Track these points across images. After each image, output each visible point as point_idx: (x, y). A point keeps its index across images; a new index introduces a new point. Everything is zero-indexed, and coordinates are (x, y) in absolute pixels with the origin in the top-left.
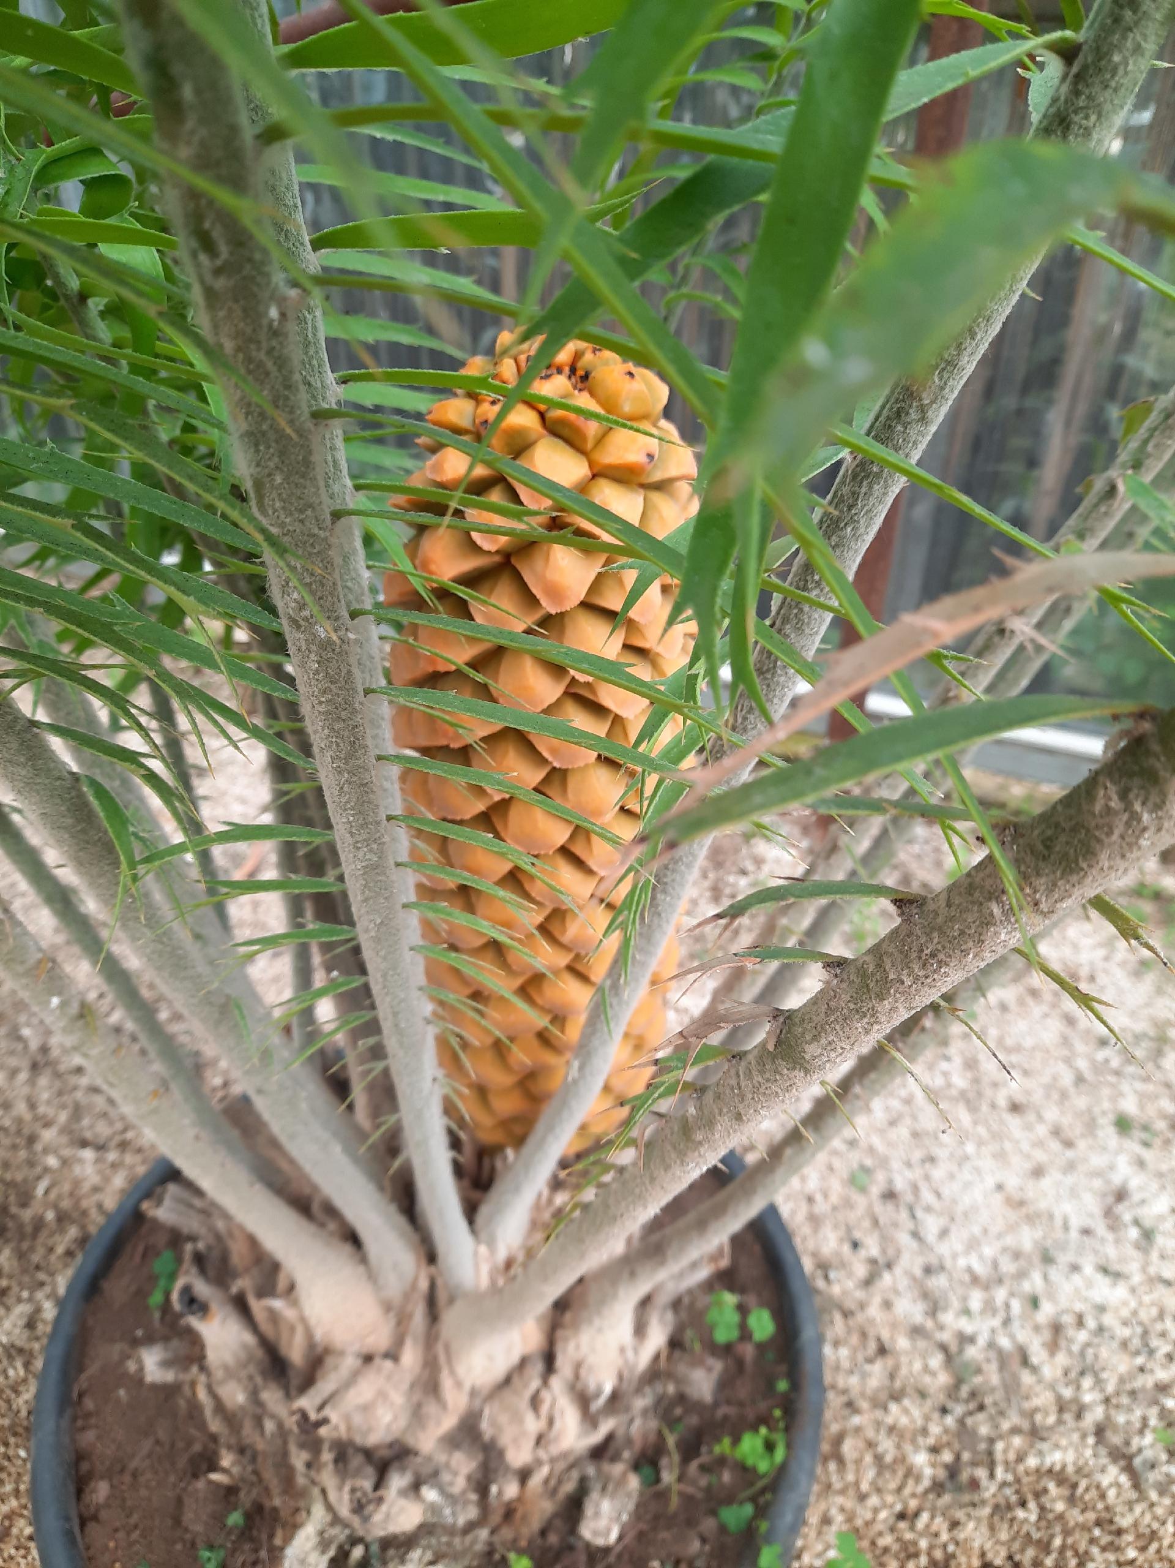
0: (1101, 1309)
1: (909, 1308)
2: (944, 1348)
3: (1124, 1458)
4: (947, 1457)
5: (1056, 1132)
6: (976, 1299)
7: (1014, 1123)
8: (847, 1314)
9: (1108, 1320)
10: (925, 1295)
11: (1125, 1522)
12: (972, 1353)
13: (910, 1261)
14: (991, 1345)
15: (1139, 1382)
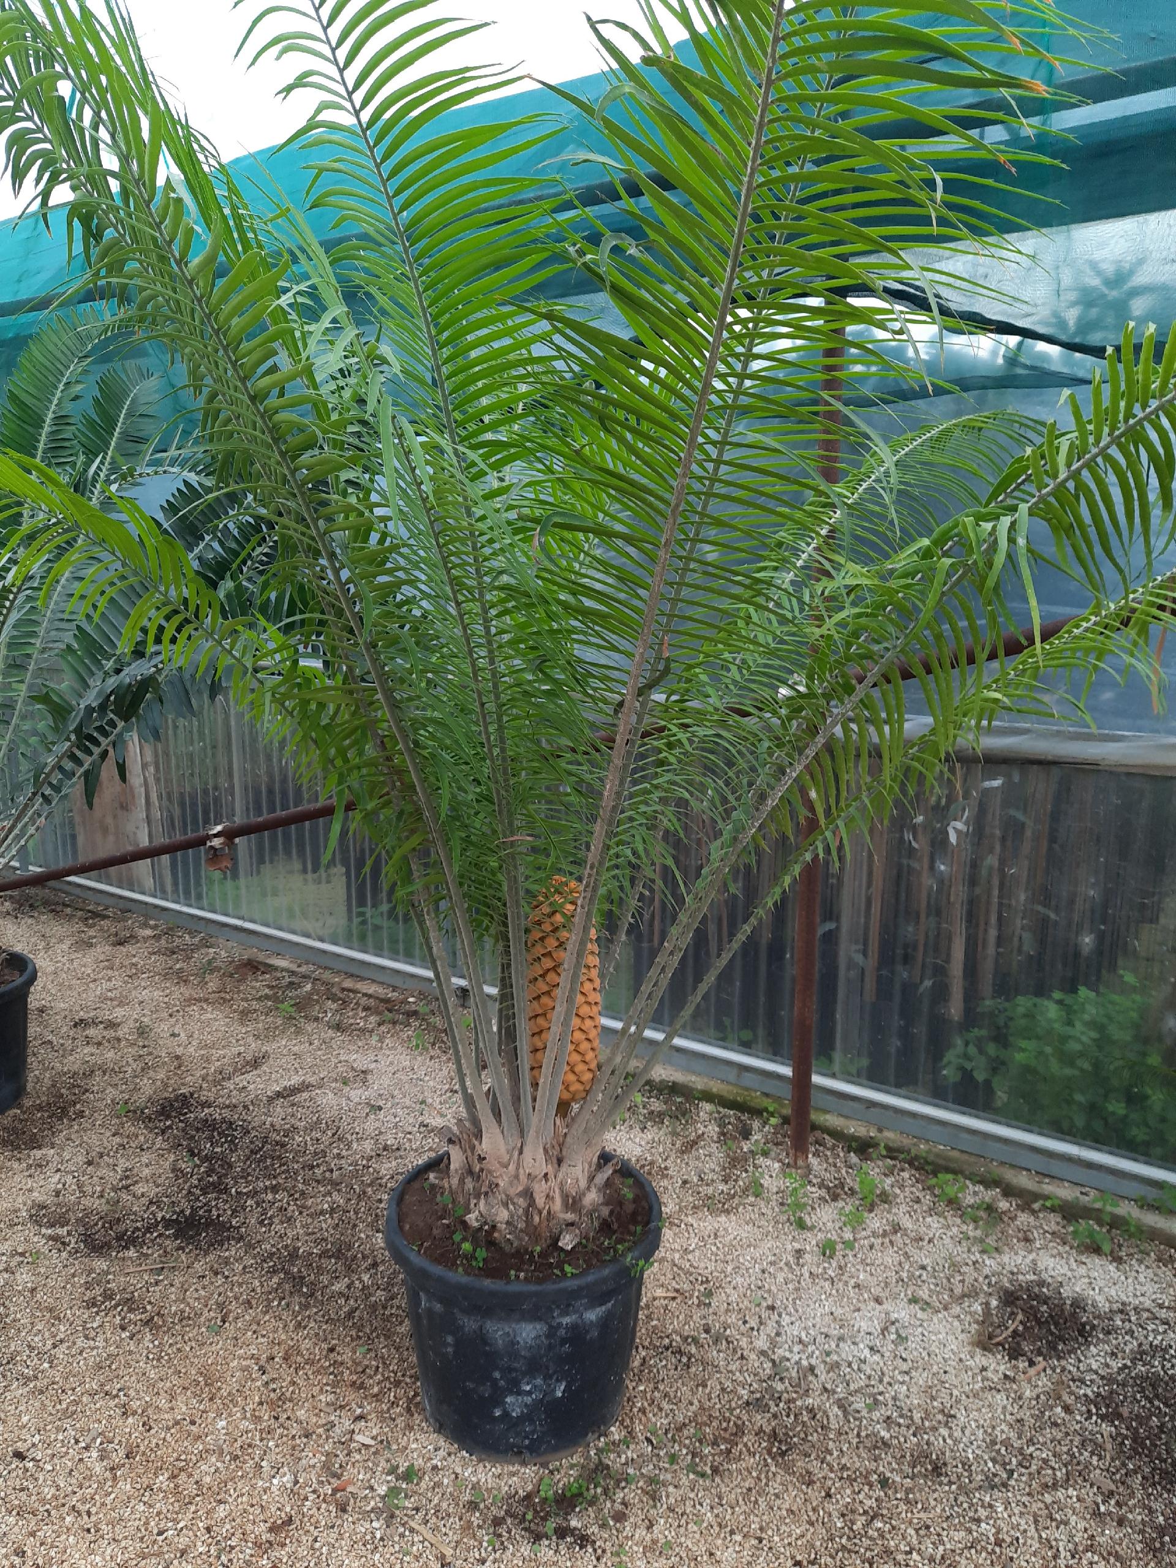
0: (862, 1361)
1: (762, 1344)
4: (757, 1395)
6: (797, 1348)
8: (728, 1342)
9: (864, 1367)
10: (773, 1341)
11: (835, 1427)
12: (788, 1364)
14: (797, 1363)
15: (869, 1390)
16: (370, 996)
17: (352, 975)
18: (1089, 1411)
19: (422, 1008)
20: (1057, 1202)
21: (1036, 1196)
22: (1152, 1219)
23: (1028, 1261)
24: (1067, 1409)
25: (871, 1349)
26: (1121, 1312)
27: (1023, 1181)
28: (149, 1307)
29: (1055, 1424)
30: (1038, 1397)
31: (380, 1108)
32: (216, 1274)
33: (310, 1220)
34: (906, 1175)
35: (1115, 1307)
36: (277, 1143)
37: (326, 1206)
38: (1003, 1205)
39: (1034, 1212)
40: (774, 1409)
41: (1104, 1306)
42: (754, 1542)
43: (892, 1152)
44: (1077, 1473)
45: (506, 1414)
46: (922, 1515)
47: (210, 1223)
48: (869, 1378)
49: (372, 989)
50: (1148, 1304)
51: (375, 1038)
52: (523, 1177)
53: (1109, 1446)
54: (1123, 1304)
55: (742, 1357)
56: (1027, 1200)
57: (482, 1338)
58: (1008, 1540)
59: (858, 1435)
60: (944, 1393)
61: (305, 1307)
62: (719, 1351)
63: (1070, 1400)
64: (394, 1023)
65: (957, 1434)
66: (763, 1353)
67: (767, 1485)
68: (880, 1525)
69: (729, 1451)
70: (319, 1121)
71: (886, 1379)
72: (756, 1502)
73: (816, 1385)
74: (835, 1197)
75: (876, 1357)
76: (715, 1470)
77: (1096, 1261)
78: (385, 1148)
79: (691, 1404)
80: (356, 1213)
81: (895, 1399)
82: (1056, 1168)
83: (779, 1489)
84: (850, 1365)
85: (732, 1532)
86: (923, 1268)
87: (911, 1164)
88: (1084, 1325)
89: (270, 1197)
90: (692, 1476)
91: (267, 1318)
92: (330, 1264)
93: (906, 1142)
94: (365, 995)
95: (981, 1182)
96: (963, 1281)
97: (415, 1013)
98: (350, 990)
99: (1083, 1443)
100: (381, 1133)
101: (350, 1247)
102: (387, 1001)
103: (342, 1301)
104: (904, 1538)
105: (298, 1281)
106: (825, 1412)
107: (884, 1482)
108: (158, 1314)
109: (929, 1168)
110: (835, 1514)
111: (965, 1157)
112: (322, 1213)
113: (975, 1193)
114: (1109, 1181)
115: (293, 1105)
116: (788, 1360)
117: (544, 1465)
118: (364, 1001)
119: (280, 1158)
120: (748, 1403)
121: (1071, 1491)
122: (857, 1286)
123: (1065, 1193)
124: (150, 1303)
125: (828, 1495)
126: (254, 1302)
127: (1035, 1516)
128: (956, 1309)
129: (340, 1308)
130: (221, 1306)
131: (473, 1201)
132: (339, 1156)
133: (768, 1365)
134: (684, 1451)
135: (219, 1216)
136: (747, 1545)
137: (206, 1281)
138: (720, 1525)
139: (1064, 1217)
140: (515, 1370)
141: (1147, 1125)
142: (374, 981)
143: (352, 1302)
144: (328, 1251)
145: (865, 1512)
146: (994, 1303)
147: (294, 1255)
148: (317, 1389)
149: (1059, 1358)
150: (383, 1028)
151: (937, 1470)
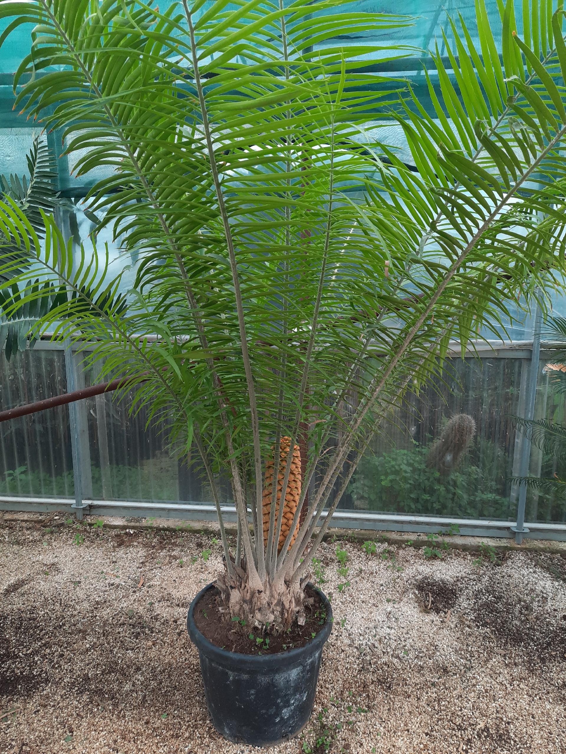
0: (389, 634)
1: (347, 641)
2: (356, 648)
3: (398, 657)
4: (361, 666)
5: (374, 605)
6: (361, 638)
7: (364, 605)
8: (333, 646)
9: (391, 636)
10: (350, 639)
11: (400, 667)
12: (363, 647)
13: (345, 634)
14: (366, 645)
15: (399, 646)
16: (26, 521)
17: (7, 511)
18: (477, 625)
19: (63, 520)
20: (412, 542)
21: (403, 542)
22: (447, 540)
23: (414, 570)
24: (469, 627)
25: (389, 627)
26: (458, 580)
27: (394, 536)
28: (14, 743)
29: (470, 635)
30: (456, 626)
31: (80, 582)
32: (45, 706)
33: (83, 657)
34: (348, 546)
35: (455, 579)
36: (30, 619)
37: (88, 646)
38: (391, 548)
39: (404, 549)
40: (371, 670)
41: (451, 580)
42: (406, 732)
43: (340, 538)
44: (491, 652)
45: (282, 718)
46: (455, 692)
47: (17, 679)
48: (395, 640)
49: (26, 517)
50: (464, 575)
51: (45, 544)
52: (276, 596)
53: (492, 636)
54: (457, 577)
55: (343, 651)
56: (400, 544)
57: (272, 685)
58: (489, 688)
59: (410, 668)
60: (426, 637)
61: (116, 705)
62: (332, 651)
63: (467, 623)
64: (52, 533)
65: (442, 652)
66: (350, 646)
67: (393, 704)
68: (443, 703)
69: (368, 696)
70: (46, 599)
71: (403, 639)
72: (395, 714)
73: (379, 652)
74: (327, 565)
75: (393, 631)
76: (368, 707)
77: (437, 562)
78: (97, 603)
79: (338, 680)
80: (108, 644)
81: (412, 646)
82: (406, 528)
83: (399, 704)
84: (385, 638)
85: (395, 732)
86: (382, 585)
87: (349, 542)
88: (452, 590)
89: (48, 651)
90: (363, 714)
91: (97, 720)
92: (113, 676)
93: (342, 531)
94: (23, 521)
95: (379, 542)
96: (399, 586)
97: (62, 525)
98: (10, 520)
99: (484, 638)
100: (89, 596)
101: (116, 664)
102: (40, 521)
103: (134, 695)
104: (455, 705)
105: (99, 692)
106: (391, 662)
107: (433, 684)
108: (23, 745)
109: (356, 541)
110: (426, 706)
111: (367, 532)
112: (87, 650)
113: (379, 547)
114: (427, 528)
115: (23, 595)
116: (362, 645)
117: (296, 737)
118: (24, 524)
119: (36, 627)
120: (359, 671)
121: (494, 660)
122: (363, 602)
123: (413, 537)
124: (13, 740)
125: (419, 699)
126: (82, 714)
127: (490, 675)
128: (405, 599)
129: (137, 698)
130: (63, 724)
131: (250, 616)
132: (73, 616)
133: (355, 650)
134: (351, 704)
135: (22, 673)
136: (404, 735)
137: (41, 713)
138: (388, 731)
139: (415, 548)
140: (288, 695)
141: (439, 502)
142: (24, 512)
143: (140, 693)
144: (105, 670)
145: (435, 700)
146: (417, 592)
147: (87, 679)
148: (154, 748)
149: (453, 607)
150: (47, 537)
151: (445, 671)
